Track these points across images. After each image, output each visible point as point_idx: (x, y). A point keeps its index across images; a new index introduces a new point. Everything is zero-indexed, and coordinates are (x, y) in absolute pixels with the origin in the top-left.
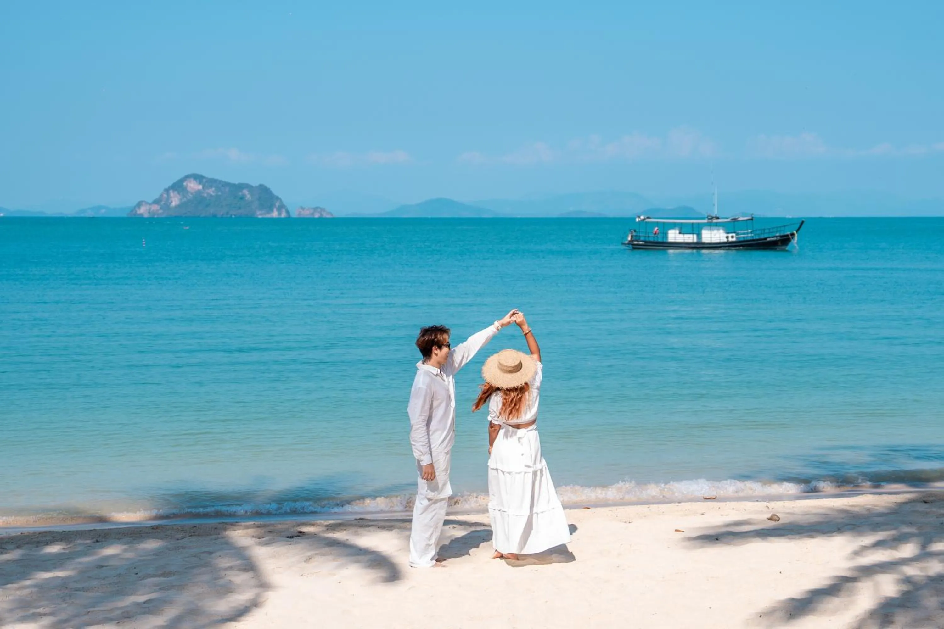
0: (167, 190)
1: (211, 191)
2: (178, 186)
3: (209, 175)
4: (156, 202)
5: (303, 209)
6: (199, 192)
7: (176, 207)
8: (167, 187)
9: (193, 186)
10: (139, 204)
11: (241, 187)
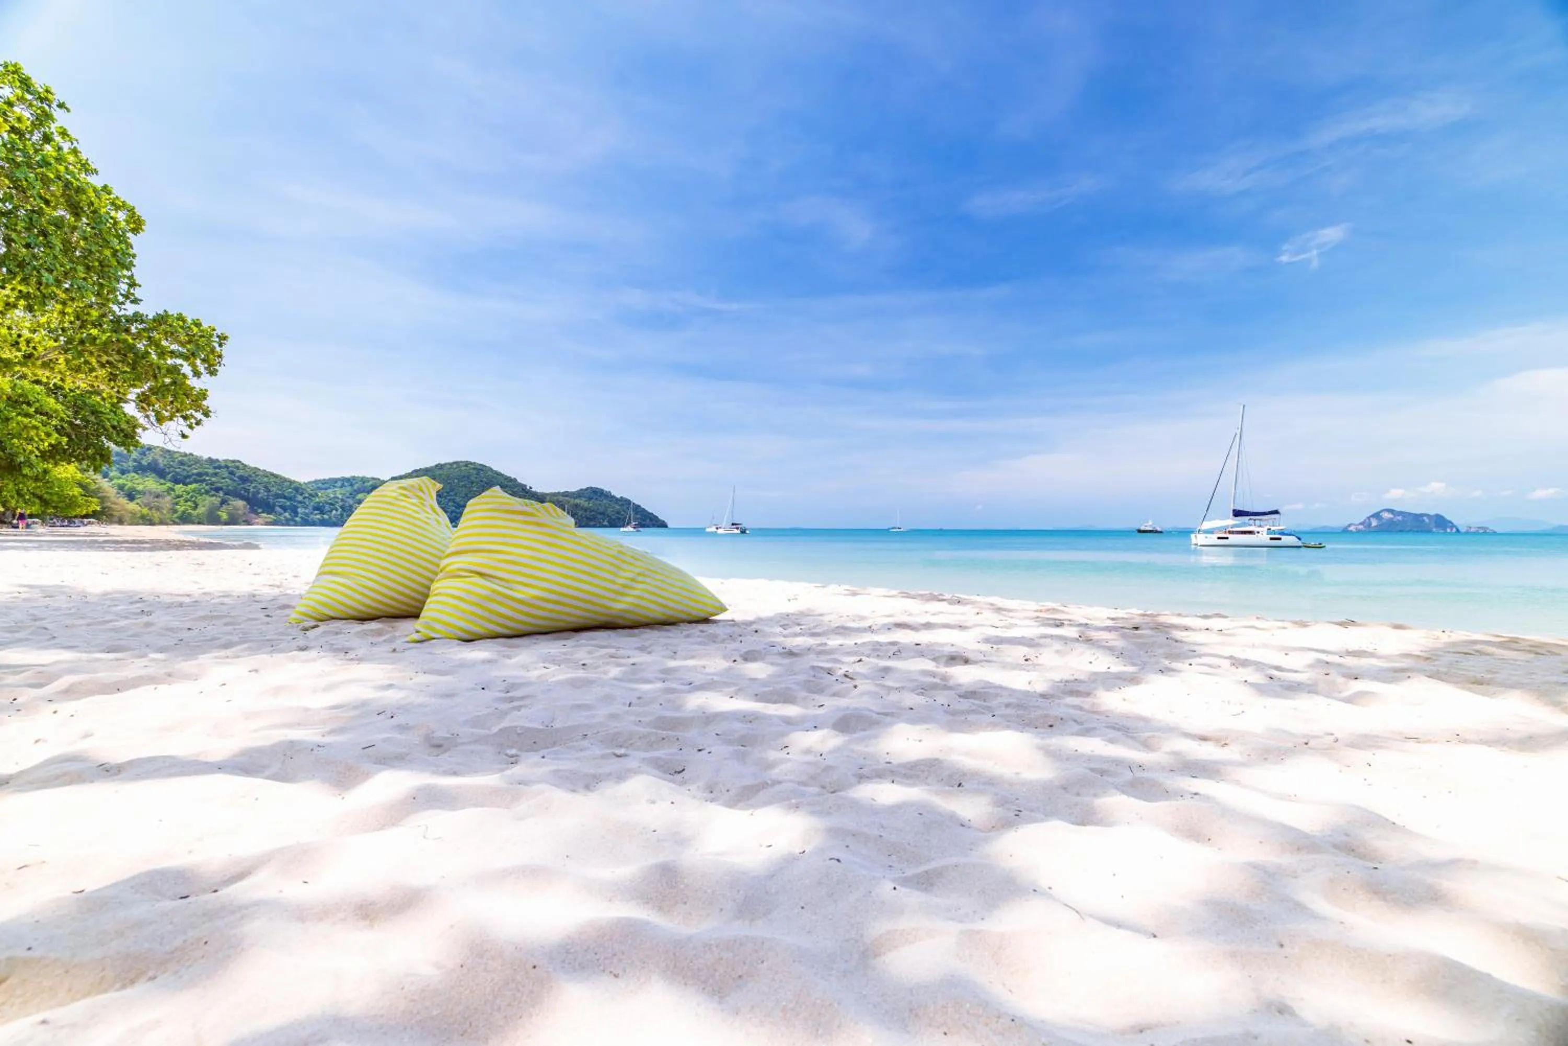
0: (1369, 518)
1: (1400, 518)
2: (1377, 515)
3: (1398, 509)
4: (1361, 524)
5: (1470, 528)
6: (1391, 519)
7: (1376, 526)
8: (1368, 515)
9: (1387, 515)
10: (1350, 525)
11: (1422, 515)
